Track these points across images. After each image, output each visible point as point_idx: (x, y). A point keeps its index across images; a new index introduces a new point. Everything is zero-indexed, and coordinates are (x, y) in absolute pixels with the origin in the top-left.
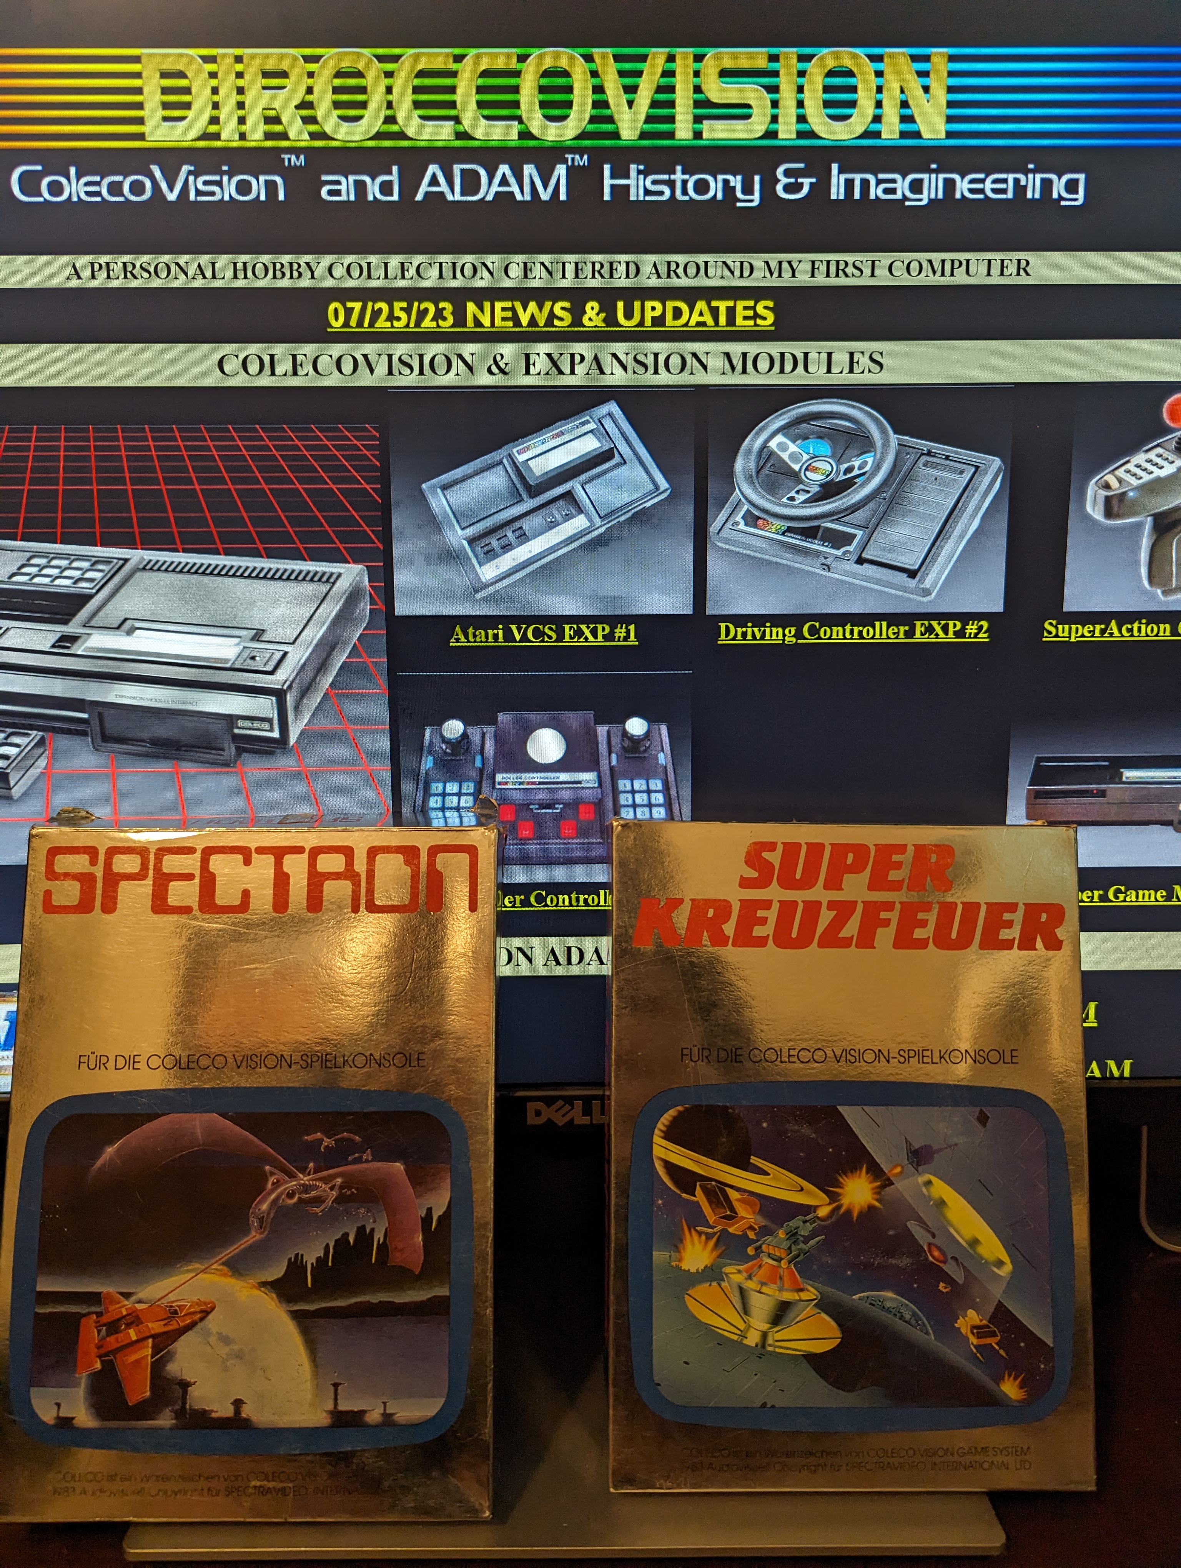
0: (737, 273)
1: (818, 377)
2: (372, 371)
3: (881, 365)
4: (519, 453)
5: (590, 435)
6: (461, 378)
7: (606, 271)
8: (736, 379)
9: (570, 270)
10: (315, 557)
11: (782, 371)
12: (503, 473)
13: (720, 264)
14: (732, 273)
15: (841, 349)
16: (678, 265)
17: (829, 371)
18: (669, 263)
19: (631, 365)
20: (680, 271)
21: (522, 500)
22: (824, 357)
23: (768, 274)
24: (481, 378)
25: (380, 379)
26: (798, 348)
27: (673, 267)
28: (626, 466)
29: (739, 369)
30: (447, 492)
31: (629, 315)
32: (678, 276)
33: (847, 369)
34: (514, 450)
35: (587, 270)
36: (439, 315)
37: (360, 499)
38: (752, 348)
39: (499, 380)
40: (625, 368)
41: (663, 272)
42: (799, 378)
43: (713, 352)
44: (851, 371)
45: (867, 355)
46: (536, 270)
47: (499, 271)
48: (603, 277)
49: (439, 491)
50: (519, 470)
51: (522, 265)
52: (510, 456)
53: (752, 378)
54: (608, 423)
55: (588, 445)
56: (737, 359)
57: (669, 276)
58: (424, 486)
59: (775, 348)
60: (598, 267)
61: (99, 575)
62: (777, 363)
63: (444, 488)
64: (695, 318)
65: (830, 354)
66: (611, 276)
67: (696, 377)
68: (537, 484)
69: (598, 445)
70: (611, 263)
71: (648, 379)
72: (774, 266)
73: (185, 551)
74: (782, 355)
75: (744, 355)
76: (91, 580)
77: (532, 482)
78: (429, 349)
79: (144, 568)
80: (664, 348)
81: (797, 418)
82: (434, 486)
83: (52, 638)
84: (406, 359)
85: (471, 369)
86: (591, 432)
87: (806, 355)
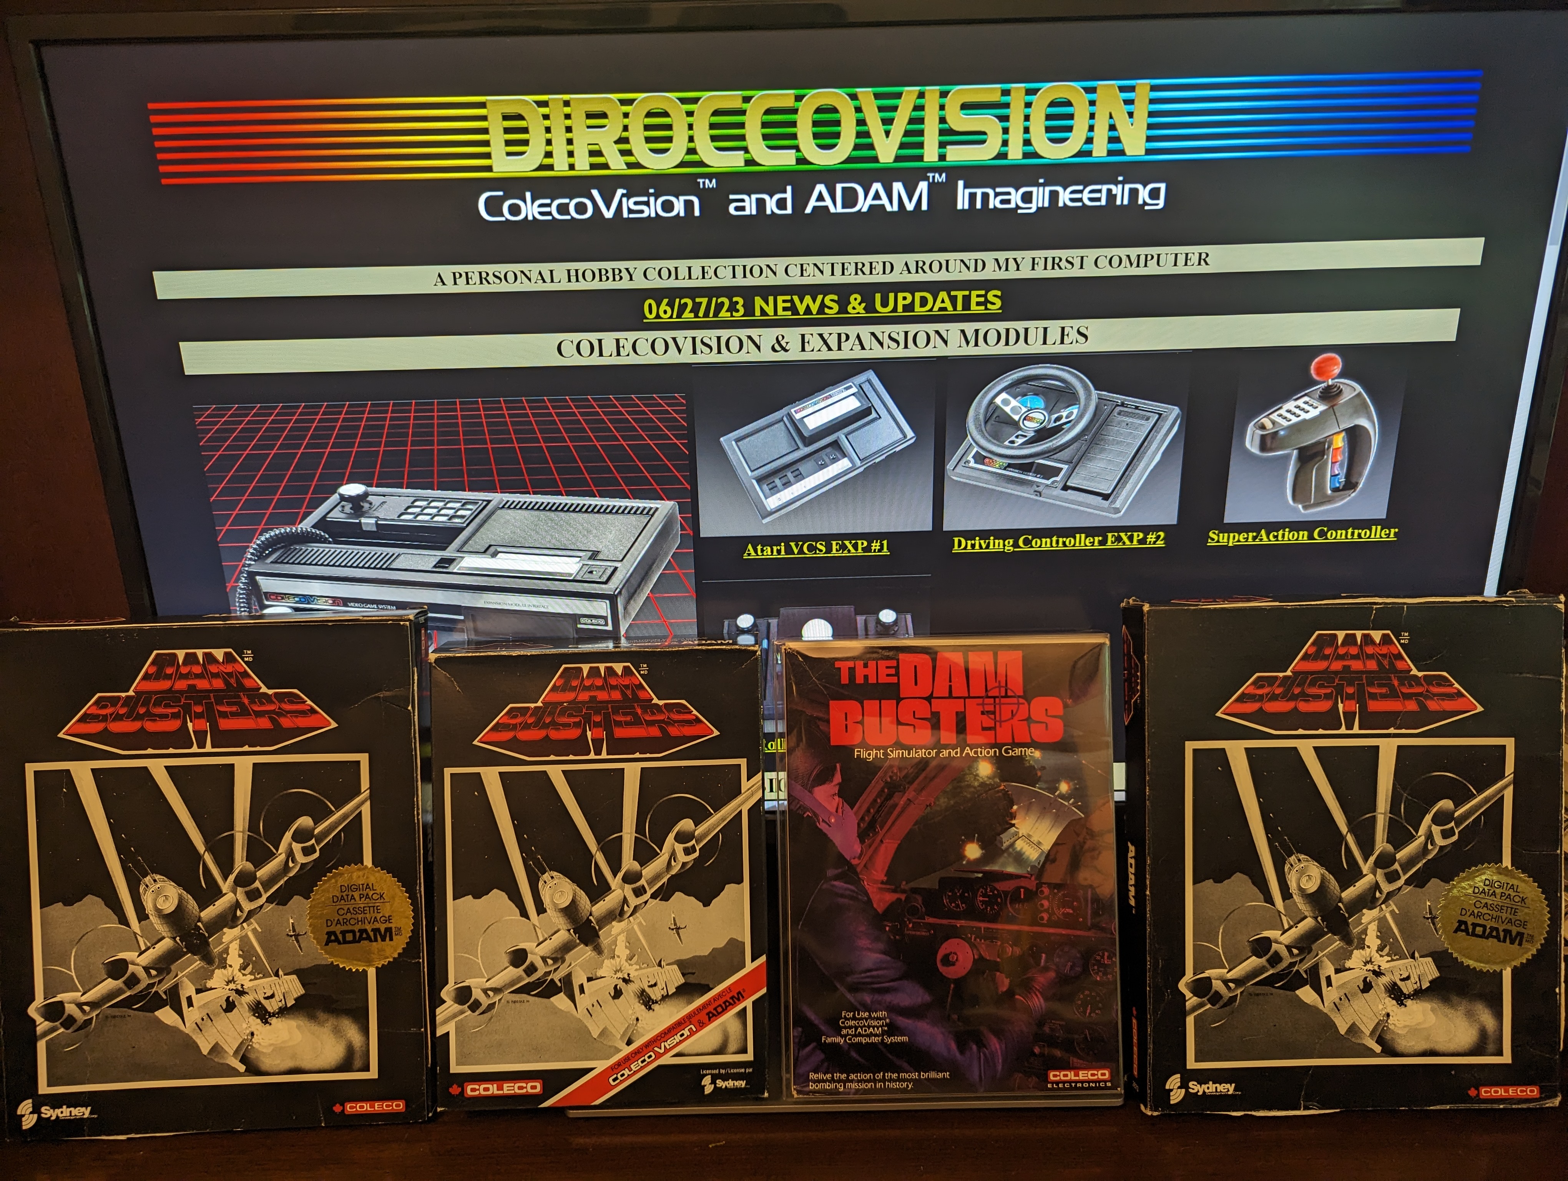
0: (972, 268)
1: (1036, 347)
2: (679, 351)
3: (1086, 337)
4: (796, 412)
5: (853, 397)
6: (750, 355)
7: (867, 269)
8: (971, 351)
9: (838, 269)
10: (636, 496)
11: (1007, 344)
12: (783, 428)
13: (958, 262)
14: (968, 268)
15: (1054, 326)
16: (924, 263)
17: (1045, 343)
18: (917, 262)
19: (887, 340)
20: (926, 268)
21: (798, 448)
22: (1041, 331)
23: (997, 268)
24: (767, 355)
25: (687, 357)
26: (1020, 325)
27: (920, 264)
28: (879, 421)
29: (972, 343)
30: (739, 443)
31: (885, 304)
32: (924, 272)
33: (1059, 341)
34: (793, 411)
35: (851, 269)
36: (733, 308)
37: (671, 451)
38: (983, 326)
39: (781, 356)
40: (881, 344)
41: (913, 269)
42: (1021, 349)
43: (952, 330)
44: (1062, 342)
45: (1075, 329)
46: (810, 269)
47: (780, 271)
48: (864, 274)
49: (733, 443)
50: (796, 426)
51: (799, 267)
52: (790, 416)
53: (983, 350)
54: (866, 387)
55: (853, 404)
56: (970, 334)
57: (917, 272)
58: (722, 439)
59: (1002, 326)
60: (860, 266)
61: (469, 513)
62: (1003, 338)
63: (738, 440)
64: (938, 305)
65: (1045, 329)
66: (871, 273)
67: (937, 350)
68: (811, 436)
69: (858, 404)
70: (871, 263)
71: (900, 352)
72: (1002, 262)
73: (535, 493)
74: (1008, 330)
75: (977, 331)
76: (462, 517)
77: (806, 434)
78: (725, 334)
79: (503, 507)
80: (912, 328)
81: (1018, 380)
82: (729, 439)
83: (434, 561)
84: (706, 340)
85: (758, 348)
86: (853, 394)
87: (1026, 330)
